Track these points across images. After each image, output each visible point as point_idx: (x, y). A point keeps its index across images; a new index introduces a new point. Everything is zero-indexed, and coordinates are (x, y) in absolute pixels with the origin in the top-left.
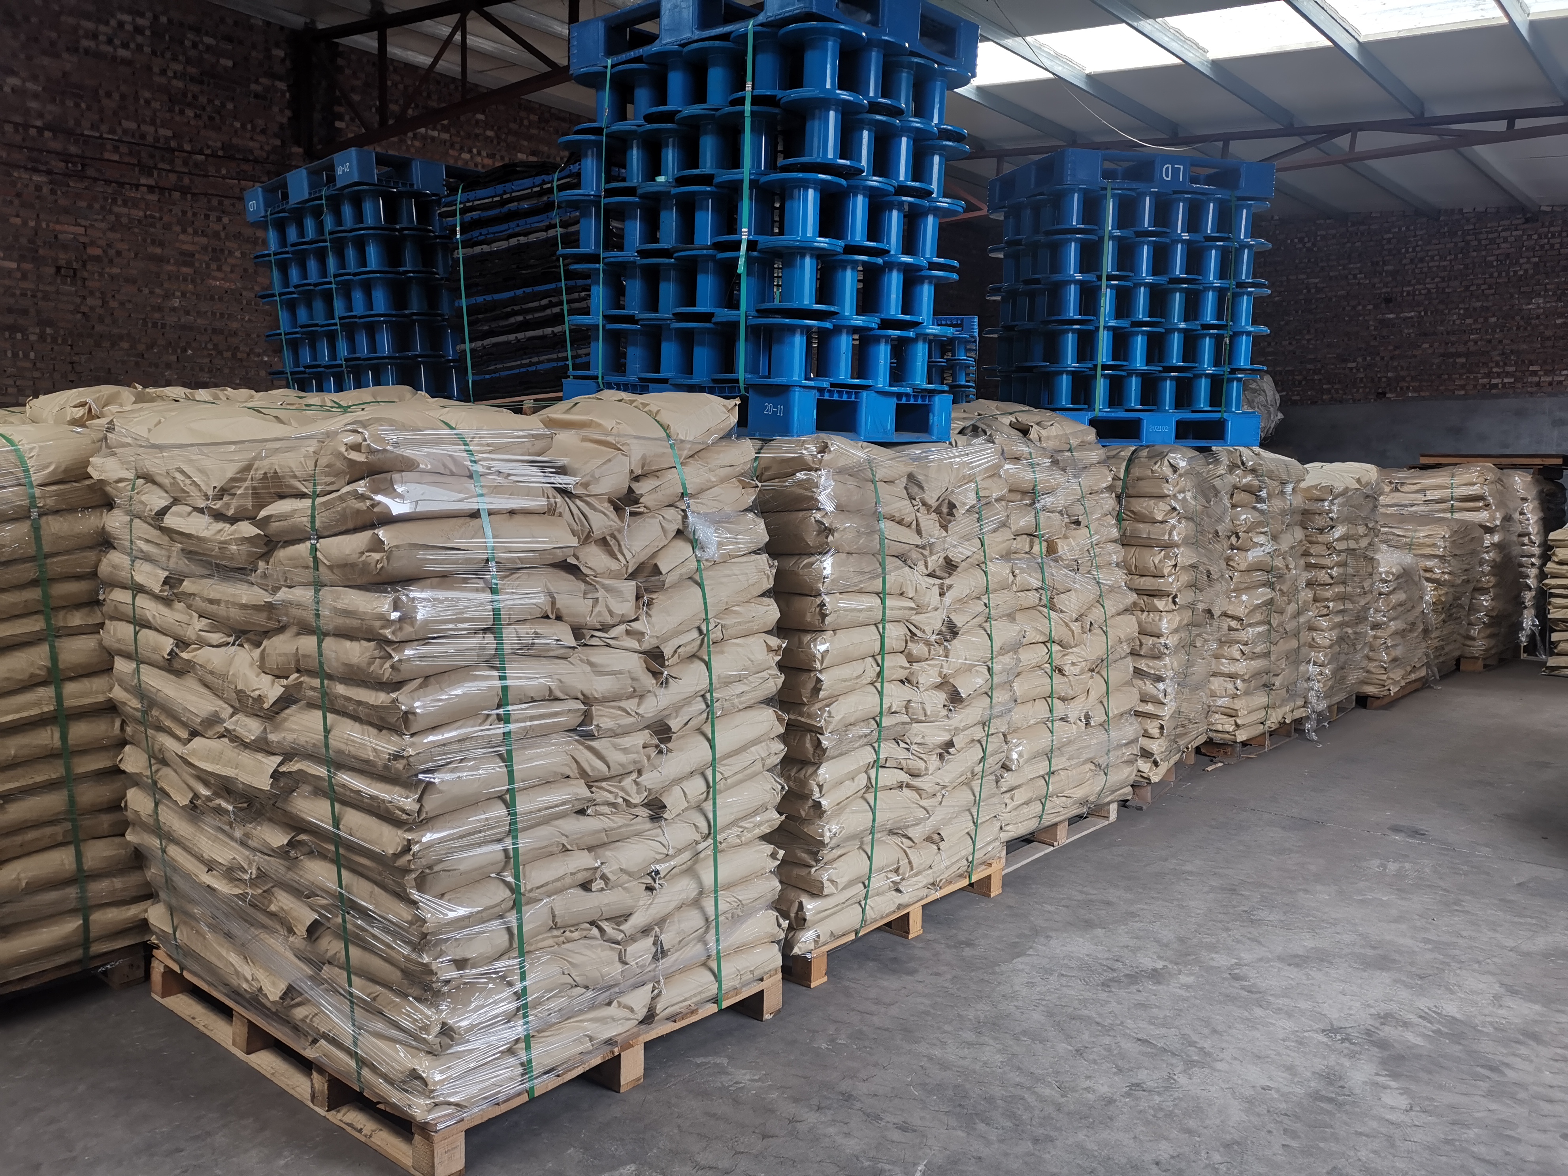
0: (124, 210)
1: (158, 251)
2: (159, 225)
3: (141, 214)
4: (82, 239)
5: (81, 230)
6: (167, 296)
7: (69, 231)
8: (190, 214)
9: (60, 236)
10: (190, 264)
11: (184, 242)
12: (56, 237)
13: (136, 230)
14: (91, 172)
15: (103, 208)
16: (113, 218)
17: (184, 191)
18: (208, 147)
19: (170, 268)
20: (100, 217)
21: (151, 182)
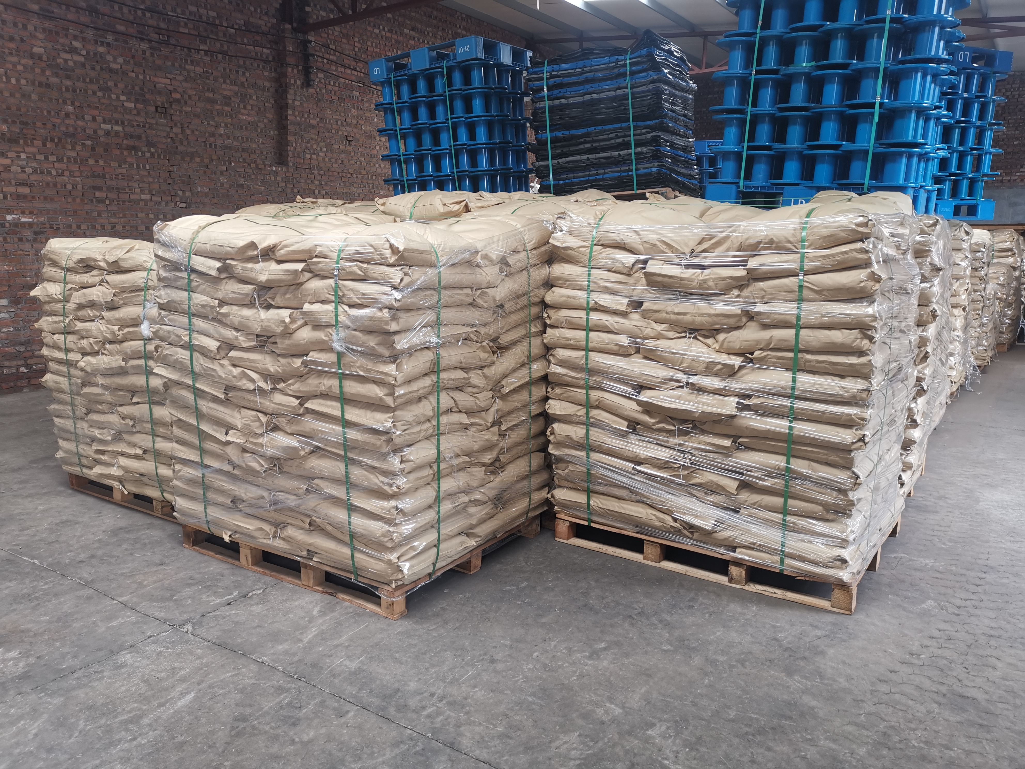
0: (192, 68)
1: (211, 95)
2: (211, 78)
3: (201, 70)
4: (170, 88)
5: (168, 81)
6: (217, 126)
7: (162, 82)
8: (228, 70)
9: (157, 86)
10: (228, 104)
11: (225, 90)
12: (155, 86)
13: (199, 81)
14: (173, 41)
15: (180, 66)
16: (185, 73)
17: (224, 53)
18: (237, 24)
19: (218, 107)
20: (179, 72)
21: (206, 48)
